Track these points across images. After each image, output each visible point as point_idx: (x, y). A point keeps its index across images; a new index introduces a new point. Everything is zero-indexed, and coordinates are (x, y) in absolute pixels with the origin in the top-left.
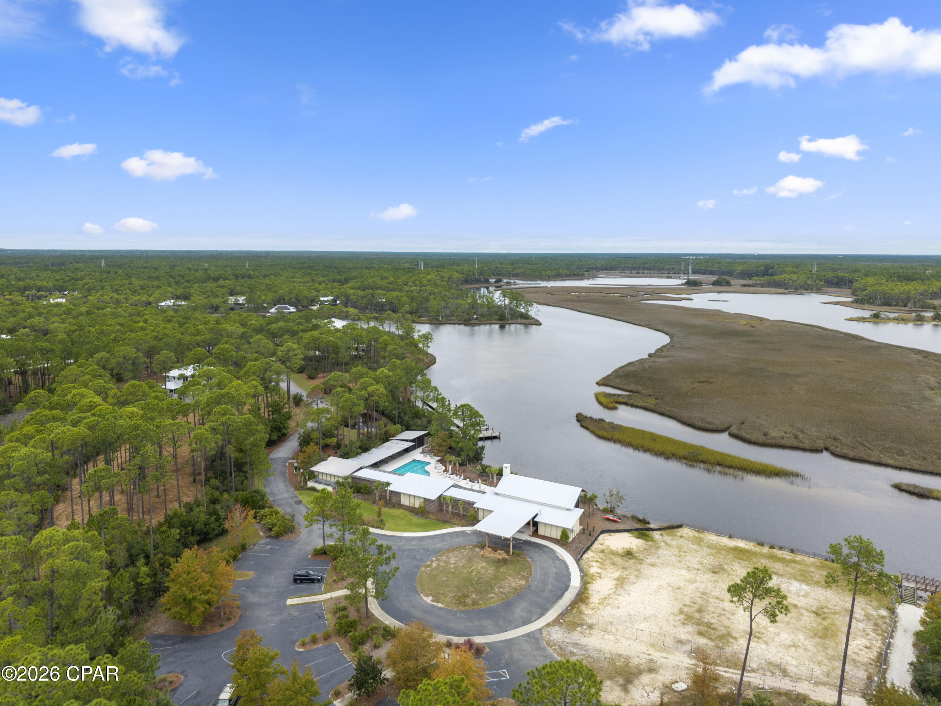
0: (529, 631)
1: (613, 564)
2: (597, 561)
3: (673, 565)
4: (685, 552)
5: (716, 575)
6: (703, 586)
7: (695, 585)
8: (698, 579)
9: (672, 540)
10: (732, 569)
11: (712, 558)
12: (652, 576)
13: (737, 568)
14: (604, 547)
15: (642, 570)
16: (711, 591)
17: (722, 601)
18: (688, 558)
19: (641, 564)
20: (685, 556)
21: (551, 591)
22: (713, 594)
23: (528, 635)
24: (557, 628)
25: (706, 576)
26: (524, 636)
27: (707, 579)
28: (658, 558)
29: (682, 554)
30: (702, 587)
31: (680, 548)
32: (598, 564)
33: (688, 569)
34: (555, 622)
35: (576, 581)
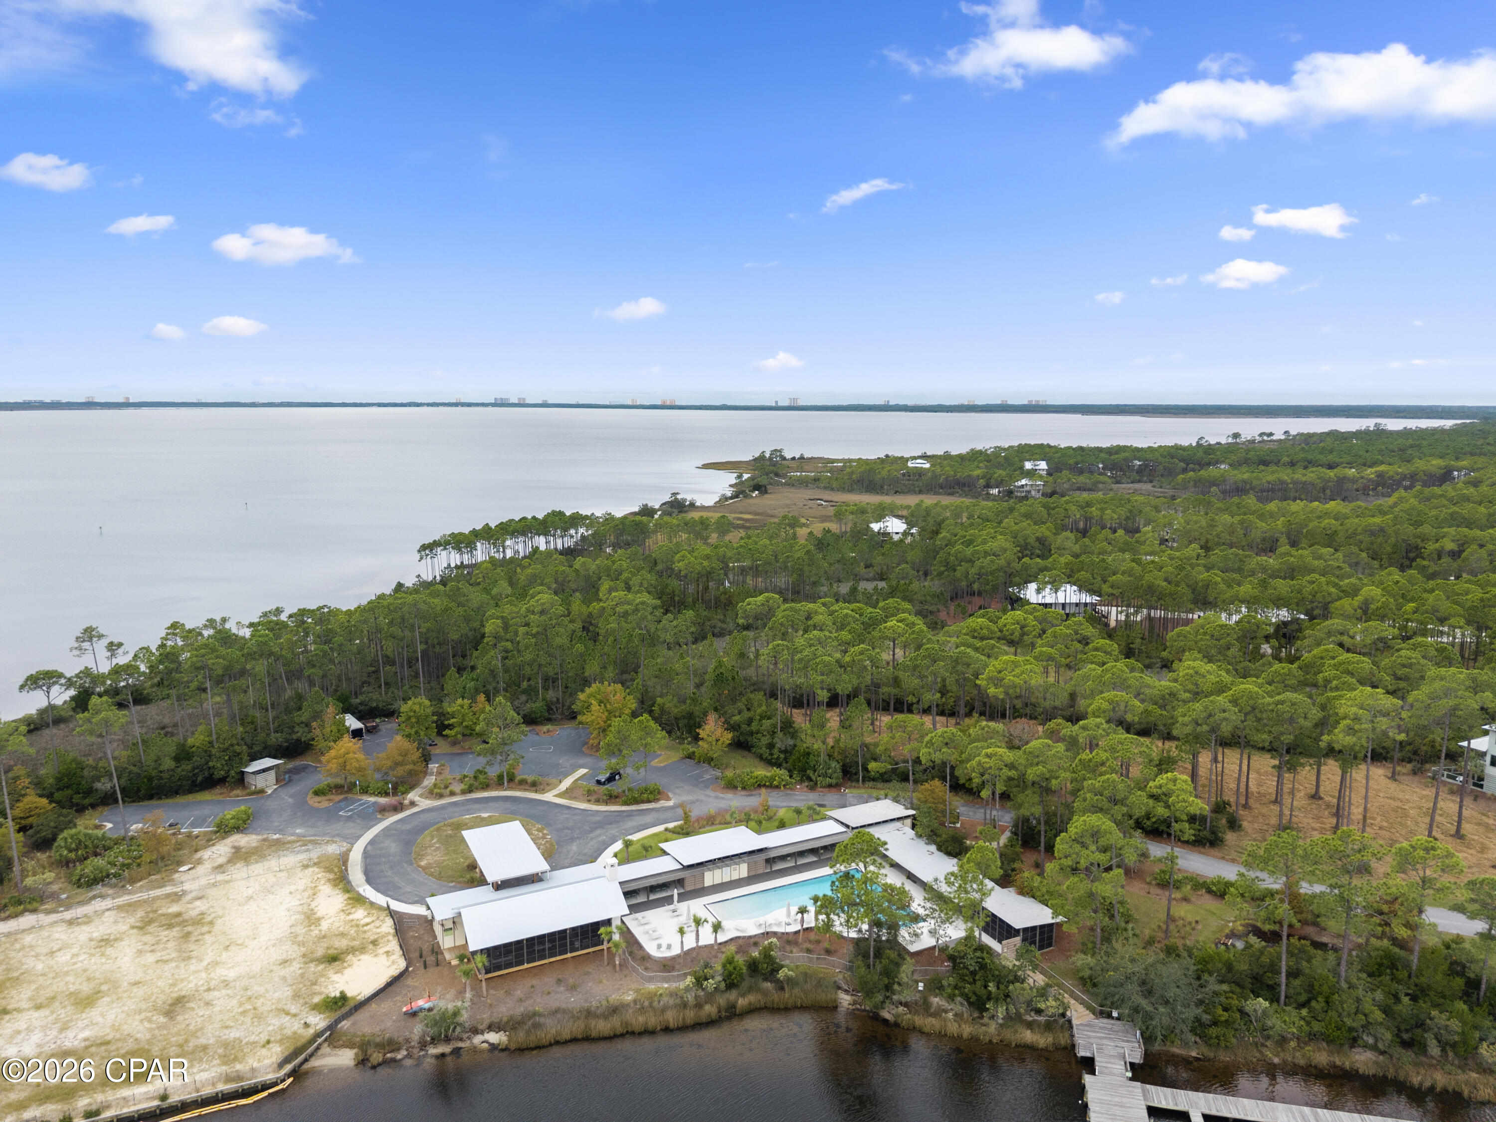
1: (343, 935)
2: (367, 924)
3: (254, 977)
4: (244, 1013)
5: (175, 995)
6: (192, 968)
7: (205, 963)
8: (204, 975)
9: (281, 1028)
10: (150, 1021)
11: (191, 1027)
12: (274, 945)
13: (141, 1028)
14: (381, 951)
15: (295, 947)
16: (177, 967)
17: (157, 962)
18: (234, 1002)
19: (304, 956)
20: (241, 1004)
22: (173, 964)
25: (192, 985)
27: (189, 982)
28: (284, 978)
29: (249, 1007)
30: (194, 966)
31: (259, 1017)
32: (362, 922)
33: (226, 984)
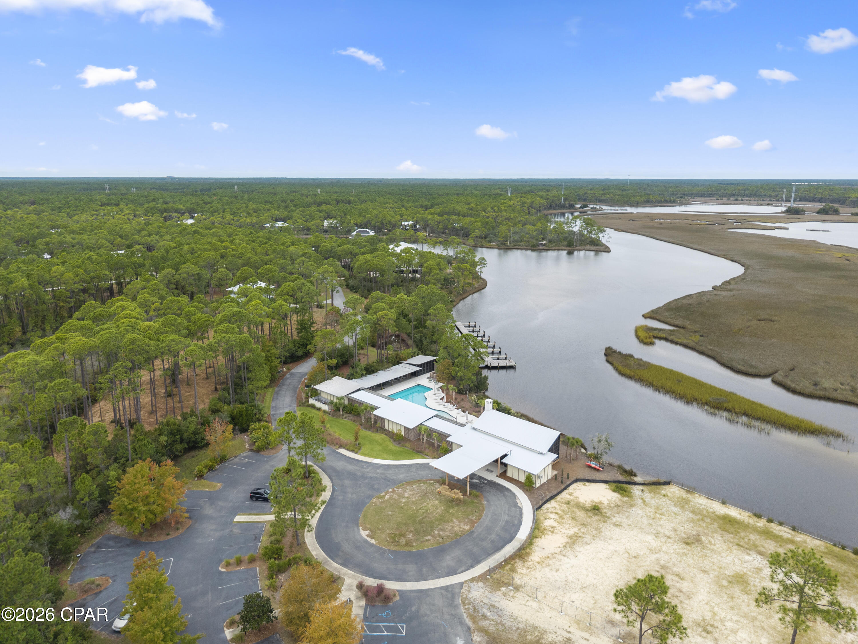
0: (449, 584)
1: (573, 518)
2: (556, 513)
3: (641, 528)
4: (662, 514)
5: (688, 548)
6: (667, 557)
7: (657, 556)
8: (664, 548)
9: (652, 498)
10: (710, 542)
11: (692, 525)
12: (612, 538)
13: (717, 541)
14: (571, 498)
15: (603, 530)
16: (674, 565)
17: (682, 579)
18: (662, 522)
19: (605, 522)
20: (660, 519)
21: (493, 541)
22: (675, 569)
23: (446, 588)
24: (481, 584)
25: (675, 547)
26: (442, 588)
27: (675, 550)
28: (628, 517)
29: (658, 516)
30: (664, 558)
31: (657, 508)
32: (556, 517)
33: (657, 535)
34: (482, 578)
35: (523, 534)
